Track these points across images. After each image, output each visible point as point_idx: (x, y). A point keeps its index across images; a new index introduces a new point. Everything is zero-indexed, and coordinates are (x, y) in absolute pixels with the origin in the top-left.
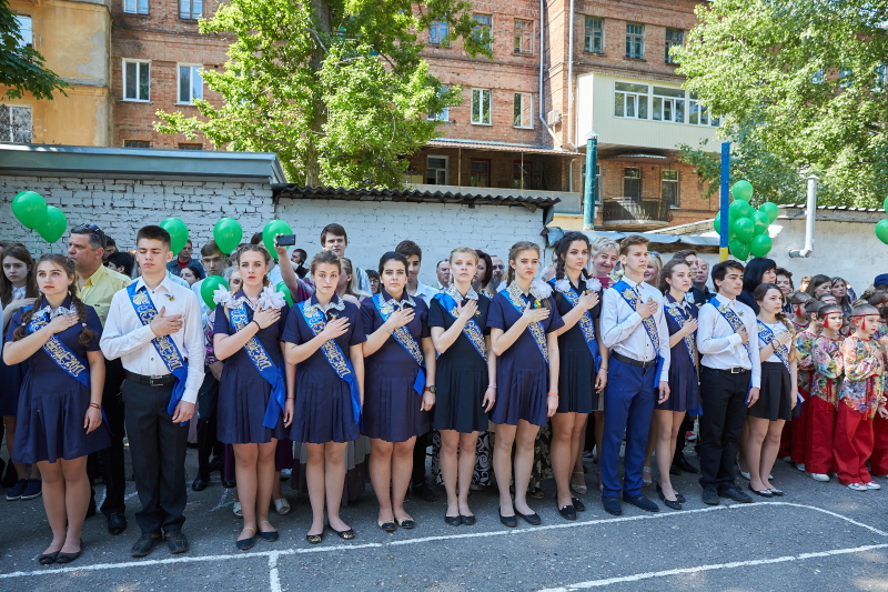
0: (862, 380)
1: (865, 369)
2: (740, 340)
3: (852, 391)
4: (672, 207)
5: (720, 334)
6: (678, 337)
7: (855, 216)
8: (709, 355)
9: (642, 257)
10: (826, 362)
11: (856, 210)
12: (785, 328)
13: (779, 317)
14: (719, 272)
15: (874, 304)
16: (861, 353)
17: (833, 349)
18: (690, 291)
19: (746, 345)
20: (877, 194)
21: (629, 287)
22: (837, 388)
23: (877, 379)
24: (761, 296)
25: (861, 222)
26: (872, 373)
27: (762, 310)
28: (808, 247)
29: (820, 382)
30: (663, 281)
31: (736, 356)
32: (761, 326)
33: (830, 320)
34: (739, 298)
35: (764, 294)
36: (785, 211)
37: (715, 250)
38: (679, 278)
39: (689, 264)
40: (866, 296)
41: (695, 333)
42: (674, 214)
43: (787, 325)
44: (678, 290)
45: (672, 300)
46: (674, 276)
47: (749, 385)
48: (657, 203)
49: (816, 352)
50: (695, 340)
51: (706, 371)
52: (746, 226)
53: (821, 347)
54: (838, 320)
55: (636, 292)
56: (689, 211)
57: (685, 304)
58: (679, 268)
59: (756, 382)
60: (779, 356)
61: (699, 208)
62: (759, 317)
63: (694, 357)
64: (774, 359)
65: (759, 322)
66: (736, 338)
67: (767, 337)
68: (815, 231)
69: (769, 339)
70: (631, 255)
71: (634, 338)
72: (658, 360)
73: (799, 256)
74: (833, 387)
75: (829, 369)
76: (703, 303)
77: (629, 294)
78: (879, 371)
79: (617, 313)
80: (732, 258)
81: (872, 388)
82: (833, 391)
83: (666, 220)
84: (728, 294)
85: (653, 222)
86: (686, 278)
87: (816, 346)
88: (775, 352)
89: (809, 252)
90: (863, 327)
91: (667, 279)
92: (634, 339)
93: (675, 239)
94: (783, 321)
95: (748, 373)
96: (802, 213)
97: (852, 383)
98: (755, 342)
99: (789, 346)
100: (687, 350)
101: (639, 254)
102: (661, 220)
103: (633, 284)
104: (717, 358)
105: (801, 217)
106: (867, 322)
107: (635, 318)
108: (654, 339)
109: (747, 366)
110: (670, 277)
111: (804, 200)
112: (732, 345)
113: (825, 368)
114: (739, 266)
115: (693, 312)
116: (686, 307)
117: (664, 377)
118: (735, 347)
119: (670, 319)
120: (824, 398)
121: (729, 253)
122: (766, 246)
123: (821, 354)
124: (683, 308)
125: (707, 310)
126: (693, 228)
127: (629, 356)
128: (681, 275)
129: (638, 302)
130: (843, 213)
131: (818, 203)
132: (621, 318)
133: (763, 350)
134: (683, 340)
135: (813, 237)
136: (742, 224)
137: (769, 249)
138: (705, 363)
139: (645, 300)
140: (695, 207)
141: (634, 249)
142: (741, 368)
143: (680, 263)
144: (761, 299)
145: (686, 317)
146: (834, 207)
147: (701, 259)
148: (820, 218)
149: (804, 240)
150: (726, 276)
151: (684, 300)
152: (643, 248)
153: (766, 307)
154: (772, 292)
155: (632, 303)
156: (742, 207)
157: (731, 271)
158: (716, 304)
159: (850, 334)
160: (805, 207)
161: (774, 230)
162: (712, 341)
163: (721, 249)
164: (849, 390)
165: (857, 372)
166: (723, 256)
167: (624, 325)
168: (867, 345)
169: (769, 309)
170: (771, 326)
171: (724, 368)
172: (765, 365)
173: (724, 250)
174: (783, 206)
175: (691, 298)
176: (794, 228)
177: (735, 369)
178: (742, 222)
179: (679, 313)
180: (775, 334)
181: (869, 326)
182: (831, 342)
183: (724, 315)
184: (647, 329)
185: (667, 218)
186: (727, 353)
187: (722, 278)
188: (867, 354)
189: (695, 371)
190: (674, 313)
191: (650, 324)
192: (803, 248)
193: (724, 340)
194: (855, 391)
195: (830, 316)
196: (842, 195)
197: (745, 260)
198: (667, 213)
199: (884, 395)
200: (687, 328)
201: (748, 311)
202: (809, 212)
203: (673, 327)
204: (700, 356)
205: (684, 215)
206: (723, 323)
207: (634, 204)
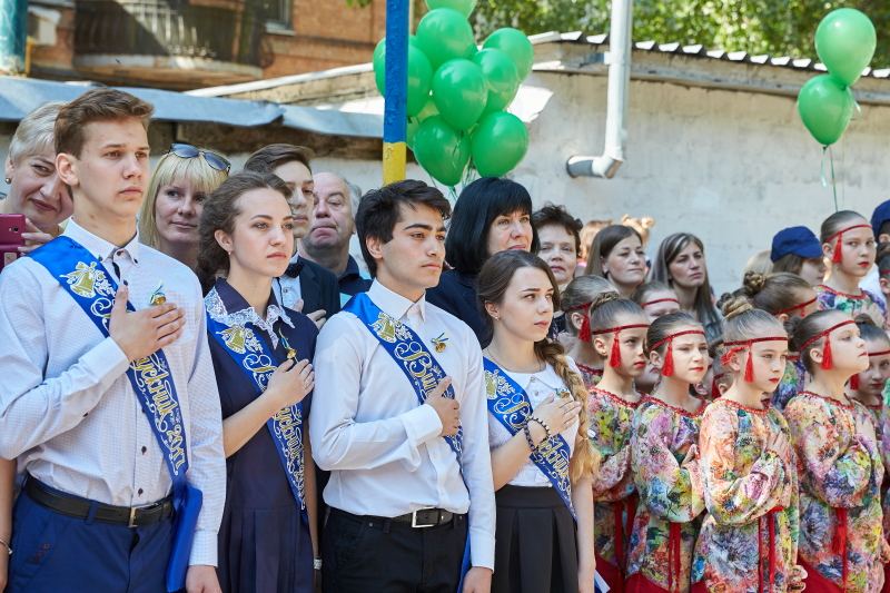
0: (748, 525)
1: (757, 493)
2: (437, 425)
3: (724, 555)
4: (272, 27)
5: (379, 409)
6: (250, 419)
7: (720, 72)
8: (347, 475)
9: (130, 162)
10: (668, 475)
11: (724, 58)
12: (559, 384)
13: (546, 352)
14: (378, 215)
15: (773, 310)
16: (745, 447)
17: (684, 438)
18: (292, 272)
19: (454, 439)
20: (765, 24)
21: (88, 258)
22: (693, 548)
23: (782, 519)
24: (497, 286)
25: (734, 90)
26: (772, 504)
27: (500, 330)
28: (612, 151)
29: (652, 534)
30: (209, 241)
31: (426, 476)
32: (496, 380)
33: (678, 356)
34: (436, 296)
35: (506, 283)
36: (558, 51)
37: (373, 151)
38: (254, 234)
39: (286, 190)
40: (752, 289)
41: (306, 406)
42: (278, 47)
43: (566, 375)
44: (253, 272)
45: (235, 302)
46: (242, 225)
47: (462, 563)
48: (230, 13)
49: (640, 447)
50: (304, 427)
51: (337, 523)
52: (465, 83)
53: (654, 433)
54: (696, 354)
55: (112, 276)
56: (319, 40)
57: (274, 313)
58: (257, 202)
59: (483, 549)
60: (546, 468)
61: (345, 35)
62: (491, 353)
63: (301, 481)
64: (532, 477)
65: (489, 366)
66: (423, 420)
67: (512, 410)
68: (629, 106)
69: (520, 420)
70: (93, 157)
71: (99, 427)
72: (182, 499)
73: (591, 174)
74: (684, 546)
75: (674, 497)
76: (333, 308)
77: (85, 278)
78: (786, 495)
79: (44, 341)
80: (418, 174)
81: (771, 544)
82: (684, 560)
83: (255, 62)
84: (402, 284)
85: (218, 65)
86: (277, 233)
87: (643, 430)
88: (534, 459)
89: (615, 164)
90: (750, 376)
91: (219, 237)
92: (99, 434)
93: (267, 116)
94: (555, 364)
95: (458, 526)
96: (599, 58)
97: (725, 534)
98: (479, 426)
99: (570, 437)
100: (279, 461)
101: (116, 153)
102: (241, 60)
103: (100, 247)
104: (371, 482)
105: (596, 68)
106: (757, 360)
107: (106, 358)
108: (166, 430)
109: (455, 503)
110: (229, 230)
111: (603, 27)
112: (412, 441)
113: (663, 496)
114: (435, 202)
115: (300, 340)
116: (279, 324)
117: (204, 551)
118: (423, 447)
119: (225, 363)
120: (660, 579)
121: (410, 157)
122: (511, 145)
123: (654, 452)
124: (268, 326)
125: (341, 333)
126: (321, 86)
127: (81, 490)
128: (263, 225)
129: (119, 306)
130: (694, 63)
131: (637, 36)
132: (60, 356)
133: (503, 453)
134: (267, 430)
135: (625, 125)
136: (456, 78)
137: (519, 155)
138: (336, 498)
139: (142, 302)
140: (334, 31)
141: (104, 134)
142: (439, 511)
143: (259, 184)
144: (498, 298)
145: (279, 357)
146: (672, 47)
147: (325, 176)
148: (641, 75)
149: (601, 131)
150: (398, 230)
151: (272, 300)
152: (133, 135)
153: (509, 320)
154: (526, 277)
155: (98, 311)
156: (451, 31)
157: (411, 215)
158: (368, 315)
159: (715, 394)
160: (606, 42)
161: (528, 102)
162: (355, 432)
163: (387, 146)
164: (718, 553)
165: (737, 501)
166: (391, 169)
167: (67, 384)
168: (759, 424)
169: (521, 326)
170: (523, 380)
171: (391, 513)
172: (508, 497)
173: (394, 151)
174: (550, 35)
175: (292, 294)
176: (579, 98)
177: (424, 514)
178: (454, 71)
179: (255, 344)
180: (535, 401)
181: (763, 370)
182: (679, 418)
183: (389, 347)
184: (144, 397)
185: (259, 58)
186: (400, 464)
187: (385, 236)
188: (760, 450)
189: (305, 526)
190: (240, 342)
191: (151, 376)
192: (600, 152)
193: (390, 425)
194: (731, 557)
195: (678, 342)
196: (687, 20)
197: (451, 183)
198: (257, 44)
199: (800, 561)
200: (279, 389)
201: (460, 332)
202: (614, 58)
203: (236, 389)
204: (322, 477)
205: (304, 50)
206: (387, 370)
207: (167, 12)
